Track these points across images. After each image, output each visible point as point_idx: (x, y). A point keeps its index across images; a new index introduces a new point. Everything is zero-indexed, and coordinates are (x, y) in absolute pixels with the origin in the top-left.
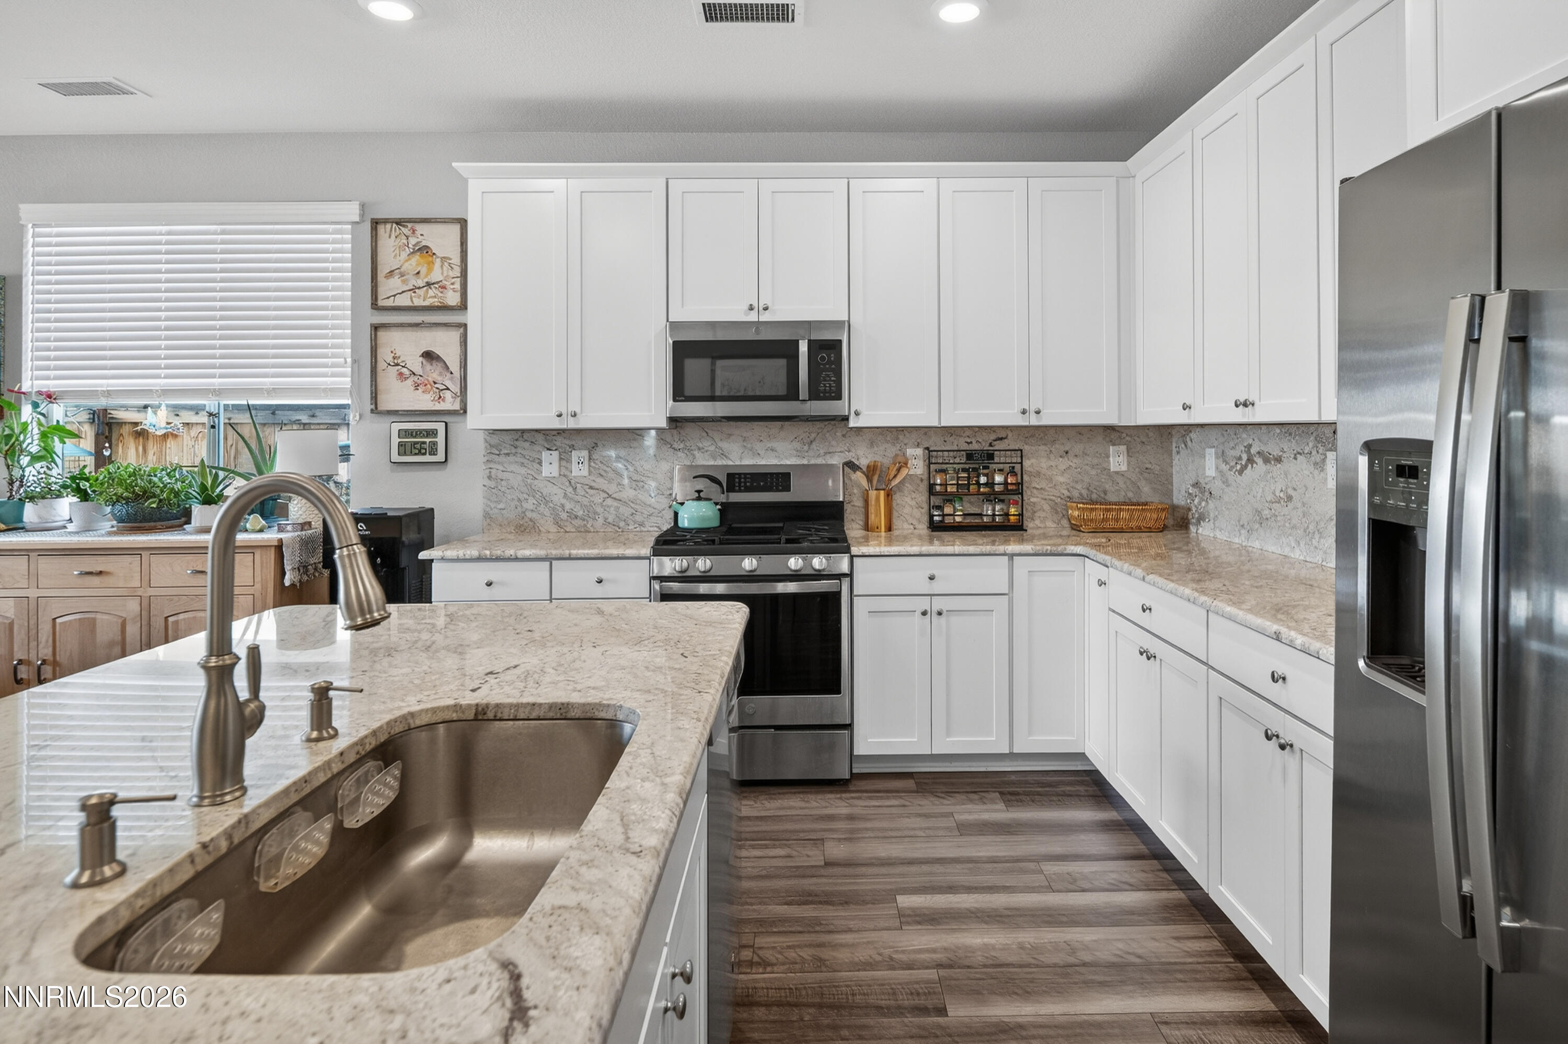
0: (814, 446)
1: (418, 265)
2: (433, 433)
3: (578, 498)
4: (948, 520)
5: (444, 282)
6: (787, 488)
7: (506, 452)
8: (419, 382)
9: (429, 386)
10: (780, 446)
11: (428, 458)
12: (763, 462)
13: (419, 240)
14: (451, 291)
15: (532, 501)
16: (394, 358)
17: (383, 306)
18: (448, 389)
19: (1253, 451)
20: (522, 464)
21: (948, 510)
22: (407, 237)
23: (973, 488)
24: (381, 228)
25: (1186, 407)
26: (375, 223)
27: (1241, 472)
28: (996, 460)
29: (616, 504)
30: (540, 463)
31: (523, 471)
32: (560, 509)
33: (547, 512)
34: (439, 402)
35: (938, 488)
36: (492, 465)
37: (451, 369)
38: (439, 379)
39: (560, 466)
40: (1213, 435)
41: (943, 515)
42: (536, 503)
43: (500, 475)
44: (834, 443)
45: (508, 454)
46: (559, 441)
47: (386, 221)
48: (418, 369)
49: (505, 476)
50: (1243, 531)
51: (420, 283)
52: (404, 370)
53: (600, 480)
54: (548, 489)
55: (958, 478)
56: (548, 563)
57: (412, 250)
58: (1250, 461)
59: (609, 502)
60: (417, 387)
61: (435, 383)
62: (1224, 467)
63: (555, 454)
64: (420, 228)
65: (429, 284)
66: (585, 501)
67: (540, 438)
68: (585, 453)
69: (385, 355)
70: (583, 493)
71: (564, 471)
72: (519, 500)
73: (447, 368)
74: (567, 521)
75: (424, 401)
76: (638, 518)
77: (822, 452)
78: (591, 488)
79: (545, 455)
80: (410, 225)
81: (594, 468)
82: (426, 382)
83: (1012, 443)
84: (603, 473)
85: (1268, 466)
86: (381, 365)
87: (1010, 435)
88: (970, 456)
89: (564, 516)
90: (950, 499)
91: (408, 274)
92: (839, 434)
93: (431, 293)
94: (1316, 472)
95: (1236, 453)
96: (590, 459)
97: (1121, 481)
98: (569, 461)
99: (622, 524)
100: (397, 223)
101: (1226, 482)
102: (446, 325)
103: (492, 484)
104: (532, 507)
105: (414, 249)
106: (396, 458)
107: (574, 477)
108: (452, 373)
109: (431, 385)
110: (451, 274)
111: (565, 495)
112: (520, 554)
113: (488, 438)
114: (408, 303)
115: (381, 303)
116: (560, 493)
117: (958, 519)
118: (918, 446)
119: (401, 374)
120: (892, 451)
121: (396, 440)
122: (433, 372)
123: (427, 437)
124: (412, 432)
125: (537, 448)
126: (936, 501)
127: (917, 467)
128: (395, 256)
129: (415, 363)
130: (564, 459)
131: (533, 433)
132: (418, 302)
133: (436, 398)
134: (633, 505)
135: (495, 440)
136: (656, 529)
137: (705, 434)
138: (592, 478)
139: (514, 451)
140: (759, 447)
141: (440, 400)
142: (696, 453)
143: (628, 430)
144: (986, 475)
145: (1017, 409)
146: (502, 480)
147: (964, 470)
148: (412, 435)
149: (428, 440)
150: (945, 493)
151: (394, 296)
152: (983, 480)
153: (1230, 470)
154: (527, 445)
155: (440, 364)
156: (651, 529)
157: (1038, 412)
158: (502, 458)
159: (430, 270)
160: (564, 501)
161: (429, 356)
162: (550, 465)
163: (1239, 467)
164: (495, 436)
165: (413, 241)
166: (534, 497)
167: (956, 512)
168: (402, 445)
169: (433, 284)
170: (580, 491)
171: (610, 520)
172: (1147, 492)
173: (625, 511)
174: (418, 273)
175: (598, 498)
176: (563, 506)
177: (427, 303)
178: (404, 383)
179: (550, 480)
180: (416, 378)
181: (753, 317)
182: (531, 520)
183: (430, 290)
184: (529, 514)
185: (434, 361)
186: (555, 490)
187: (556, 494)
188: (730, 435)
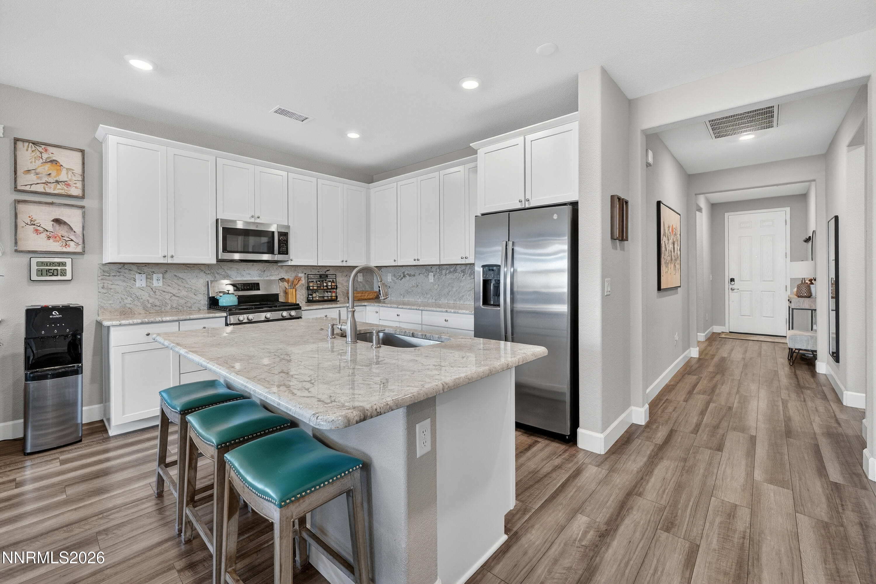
0: (265, 273)
1: (49, 170)
2: (64, 264)
3: (157, 296)
4: (314, 299)
5: (70, 182)
6: (259, 289)
7: (113, 274)
8: (50, 235)
9: (58, 238)
10: (252, 272)
11: (59, 278)
12: (245, 279)
13: (49, 156)
14: (74, 188)
15: (129, 299)
16: (31, 221)
17: (20, 190)
18: (72, 240)
19: (405, 273)
20: (124, 281)
21: (314, 295)
22: (41, 153)
23: (322, 287)
24: (20, 144)
25: (395, 261)
26: (16, 140)
27: (401, 280)
28: (328, 278)
29: (177, 298)
30: (135, 281)
31: (124, 284)
32: (147, 302)
33: (139, 304)
34: (66, 248)
35: (311, 288)
36: (105, 281)
37: (74, 229)
38: (65, 234)
39: (147, 282)
40: (392, 268)
41: (313, 297)
42: (132, 299)
43: (110, 286)
44: (273, 271)
45: (115, 276)
46: (146, 269)
47: (24, 141)
48: (50, 228)
49: (113, 287)
50: (401, 296)
51: (51, 180)
52: (39, 228)
53: (170, 288)
54: (139, 293)
55: (317, 284)
56: (178, 323)
57: (44, 161)
58: (404, 276)
59: (174, 298)
60: (49, 238)
61: (62, 237)
62: (395, 279)
63: (144, 276)
64: (51, 149)
65: (57, 182)
66: (161, 298)
67: (134, 268)
68: (161, 275)
69: (23, 218)
70: (160, 294)
71: (149, 284)
72: (122, 298)
73: (71, 229)
74: (150, 307)
75: (55, 246)
76: (189, 305)
77: (268, 275)
78: (164, 292)
79: (137, 276)
80: (43, 146)
81: (165, 282)
82: (56, 236)
83: (331, 272)
84: (170, 285)
85: (411, 277)
86: (20, 224)
87: (331, 269)
88: (321, 276)
89: (149, 305)
90: (314, 291)
91: (42, 174)
92: (275, 268)
93: (59, 187)
94: (426, 278)
95: (399, 274)
96: (163, 278)
97: (361, 284)
98: (152, 279)
99: (180, 308)
100: (33, 144)
101: (395, 283)
102: (72, 206)
103: (105, 291)
104: (130, 302)
105: (46, 160)
106: (34, 277)
107: (155, 287)
108: (75, 232)
109: (60, 238)
110: (74, 178)
111: (150, 296)
112: (164, 319)
113: (101, 267)
114: (42, 190)
115: (19, 188)
116: (147, 295)
117: (317, 298)
118: (302, 273)
119: (37, 230)
120: (294, 275)
121: (34, 268)
122: (62, 231)
123: (59, 266)
124: (47, 263)
125: (132, 272)
126: (310, 292)
127: (303, 281)
128: (31, 162)
129: (49, 225)
130: (149, 278)
131: (131, 265)
132: (48, 190)
133: (64, 245)
134: (186, 299)
135: (107, 268)
136: (197, 309)
137: (220, 267)
138: (164, 287)
139: (118, 274)
140: (244, 273)
141: (67, 246)
142: (217, 275)
143: (184, 264)
144: (326, 283)
145: (340, 260)
146: (111, 289)
147: (319, 281)
148: (47, 265)
149: (59, 268)
150: (313, 290)
151: (31, 185)
152: (325, 284)
153: (397, 279)
154: (126, 271)
155: (66, 227)
156: (195, 309)
157: (346, 261)
158: (111, 278)
159: (58, 174)
160: (149, 298)
161: (58, 221)
162: (141, 281)
163: (400, 278)
164: (106, 266)
165: (45, 156)
166: (131, 297)
167: (316, 296)
168: (39, 271)
169: (61, 182)
170: (158, 293)
171: (174, 306)
172: (368, 288)
173: (182, 302)
174: (49, 174)
175: (167, 296)
176: (148, 301)
177: (56, 192)
178: (39, 235)
179: (142, 289)
180: (48, 233)
181: (252, 220)
182: (129, 308)
183: (58, 185)
184: (128, 305)
185: (61, 225)
186: (143, 293)
187: (145, 296)
188: (231, 268)
